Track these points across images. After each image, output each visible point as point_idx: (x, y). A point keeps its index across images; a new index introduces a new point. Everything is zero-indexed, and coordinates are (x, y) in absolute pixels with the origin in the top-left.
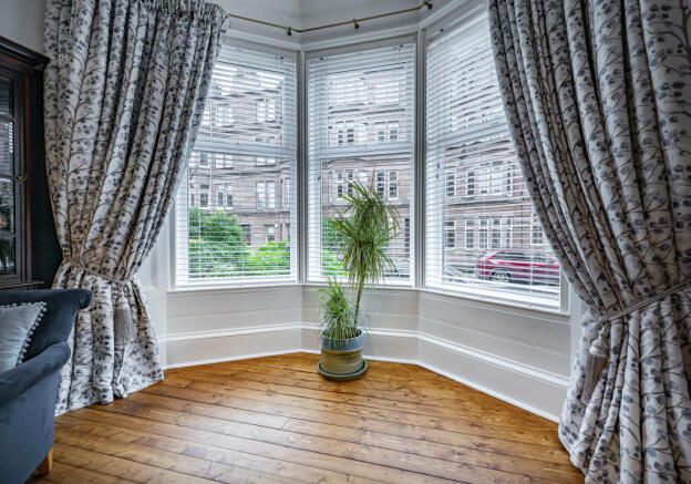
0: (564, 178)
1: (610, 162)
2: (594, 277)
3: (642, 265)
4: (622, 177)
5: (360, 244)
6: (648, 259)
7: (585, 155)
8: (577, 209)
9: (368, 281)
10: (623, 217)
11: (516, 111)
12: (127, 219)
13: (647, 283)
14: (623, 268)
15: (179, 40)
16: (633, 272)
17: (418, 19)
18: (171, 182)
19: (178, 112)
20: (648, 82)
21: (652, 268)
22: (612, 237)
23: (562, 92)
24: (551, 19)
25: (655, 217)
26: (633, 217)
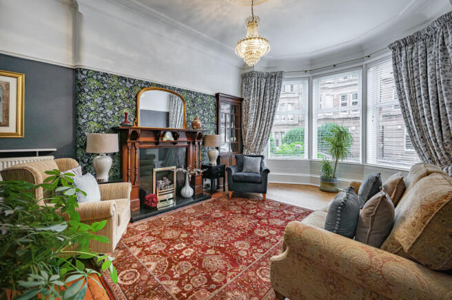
0: (418, 127)
1: (431, 124)
2: (427, 158)
3: (442, 155)
4: (435, 129)
5: (338, 146)
6: (443, 153)
7: (425, 121)
8: (422, 137)
9: (340, 160)
10: (436, 141)
11: (403, 103)
12: (261, 138)
13: (444, 161)
14: (437, 157)
15: (273, 85)
16: (439, 158)
17: (363, 61)
18: (271, 127)
19: (273, 106)
20: (443, 101)
21: (445, 156)
22: (433, 147)
23: (418, 99)
24: (415, 74)
25: (445, 141)
26: (438, 141)
